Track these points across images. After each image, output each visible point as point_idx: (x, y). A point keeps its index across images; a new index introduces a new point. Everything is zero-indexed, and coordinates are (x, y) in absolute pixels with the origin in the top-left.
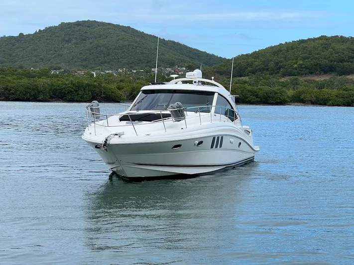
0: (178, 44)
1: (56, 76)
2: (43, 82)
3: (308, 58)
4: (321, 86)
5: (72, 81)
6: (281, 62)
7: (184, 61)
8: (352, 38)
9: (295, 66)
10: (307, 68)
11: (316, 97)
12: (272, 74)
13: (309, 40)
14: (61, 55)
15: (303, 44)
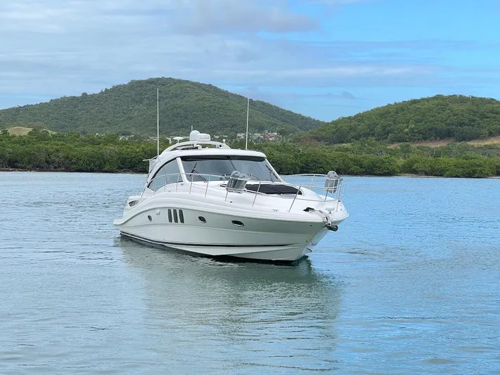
0: (269, 105)
1: (125, 143)
2: (110, 149)
3: (421, 121)
4: (437, 154)
5: (143, 149)
6: (389, 125)
7: (275, 125)
8: (472, 97)
9: (406, 130)
10: (420, 132)
11: (431, 166)
12: (379, 140)
13: (423, 99)
14: (131, 118)
15: (414, 105)
